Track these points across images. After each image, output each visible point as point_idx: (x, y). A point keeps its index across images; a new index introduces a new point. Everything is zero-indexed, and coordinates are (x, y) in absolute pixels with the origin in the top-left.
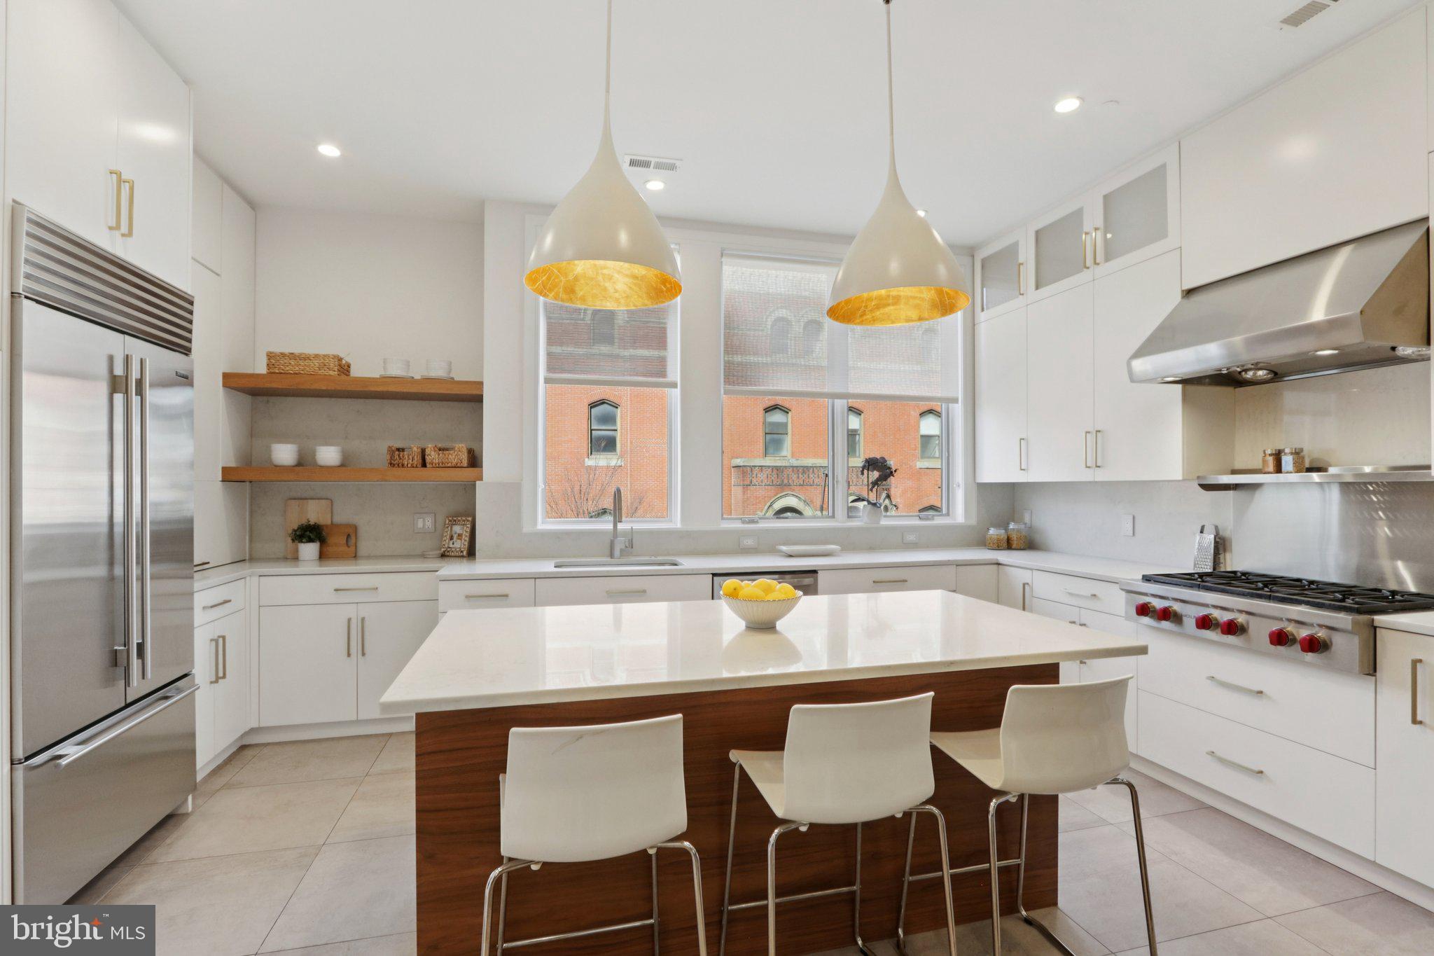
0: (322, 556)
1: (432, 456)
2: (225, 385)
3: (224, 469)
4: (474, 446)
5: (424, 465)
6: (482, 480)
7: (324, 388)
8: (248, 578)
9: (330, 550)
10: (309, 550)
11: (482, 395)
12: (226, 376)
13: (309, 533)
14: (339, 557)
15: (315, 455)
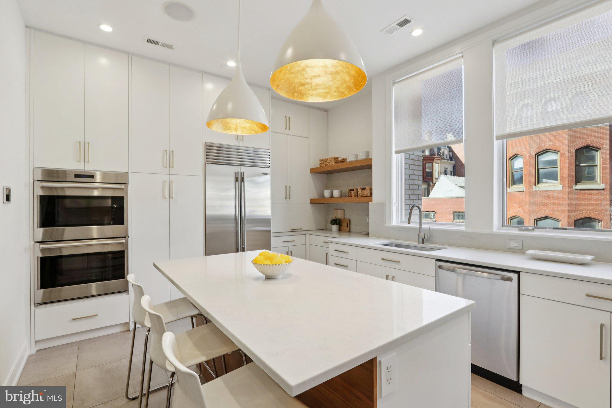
0: (340, 230)
1: (360, 192)
2: (311, 173)
3: (311, 199)
4: (371, 187)
5: (358, 196)
6: (372, 202)
7: (330, 170)
8: (307, 235)
9: (342, 228)
10: (335, 227)
11: (372, 165)
12: (311, 170)
13: (336, 222)
14: (345, 231)
15: (324, 194)
